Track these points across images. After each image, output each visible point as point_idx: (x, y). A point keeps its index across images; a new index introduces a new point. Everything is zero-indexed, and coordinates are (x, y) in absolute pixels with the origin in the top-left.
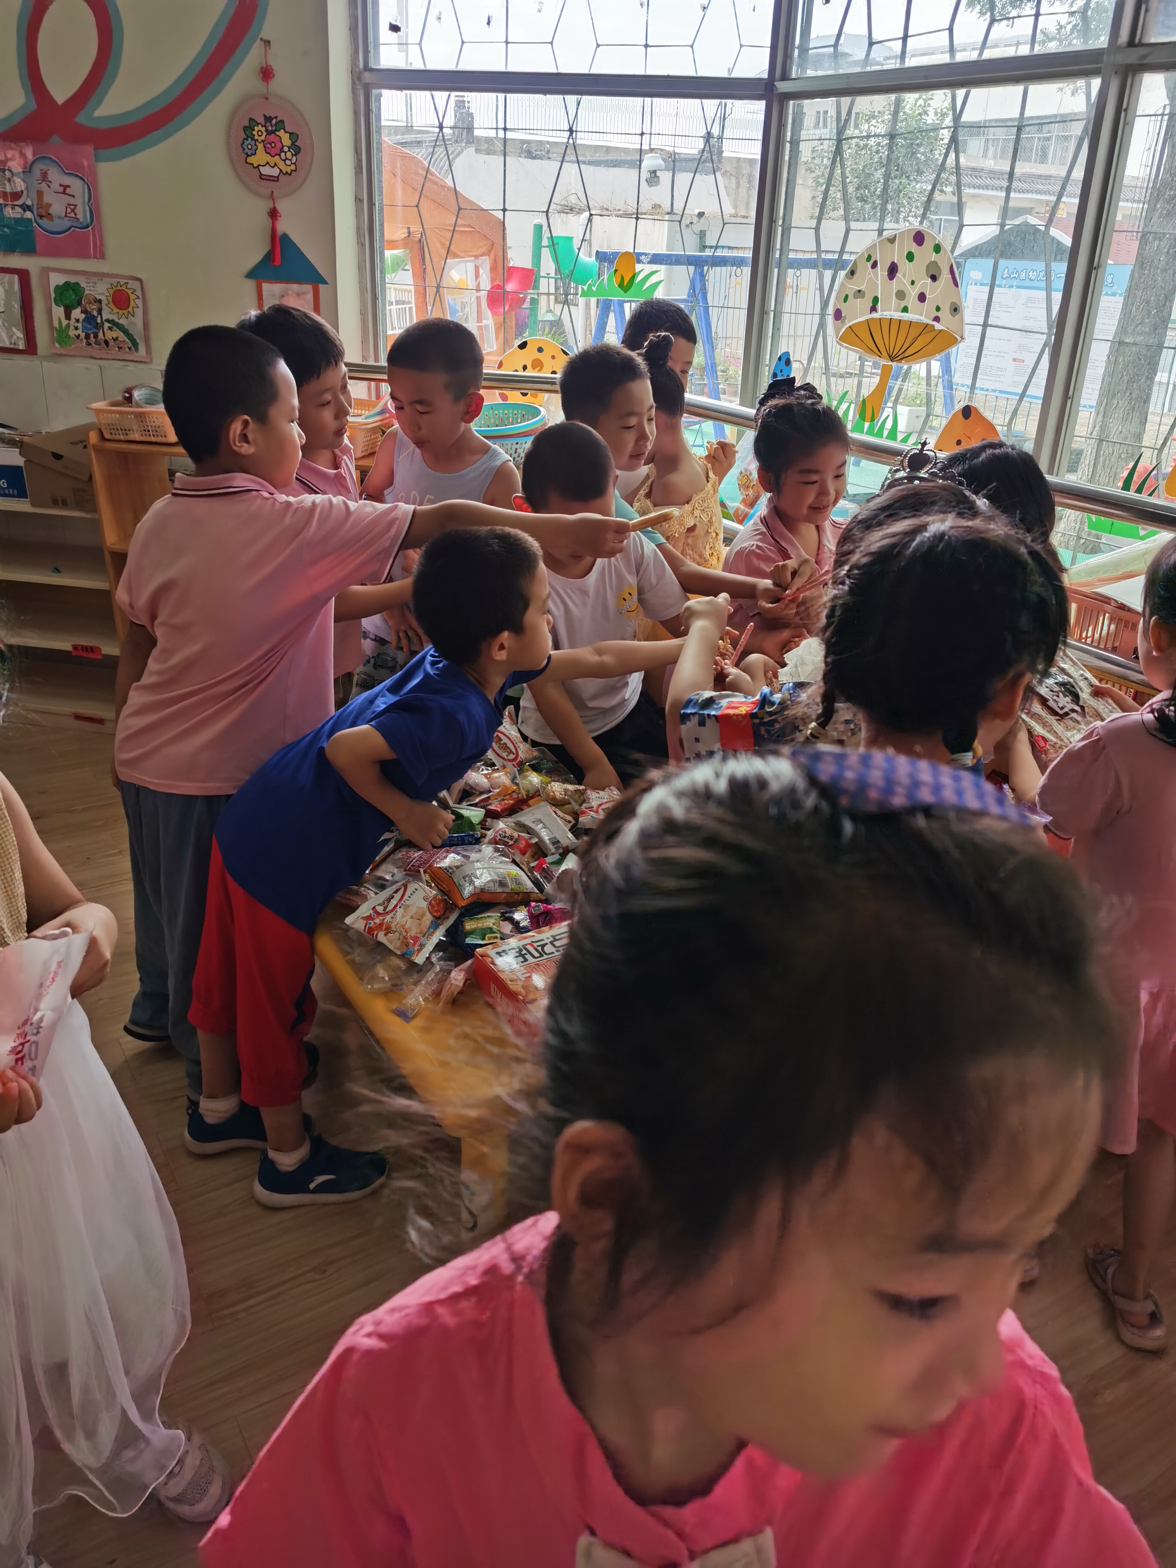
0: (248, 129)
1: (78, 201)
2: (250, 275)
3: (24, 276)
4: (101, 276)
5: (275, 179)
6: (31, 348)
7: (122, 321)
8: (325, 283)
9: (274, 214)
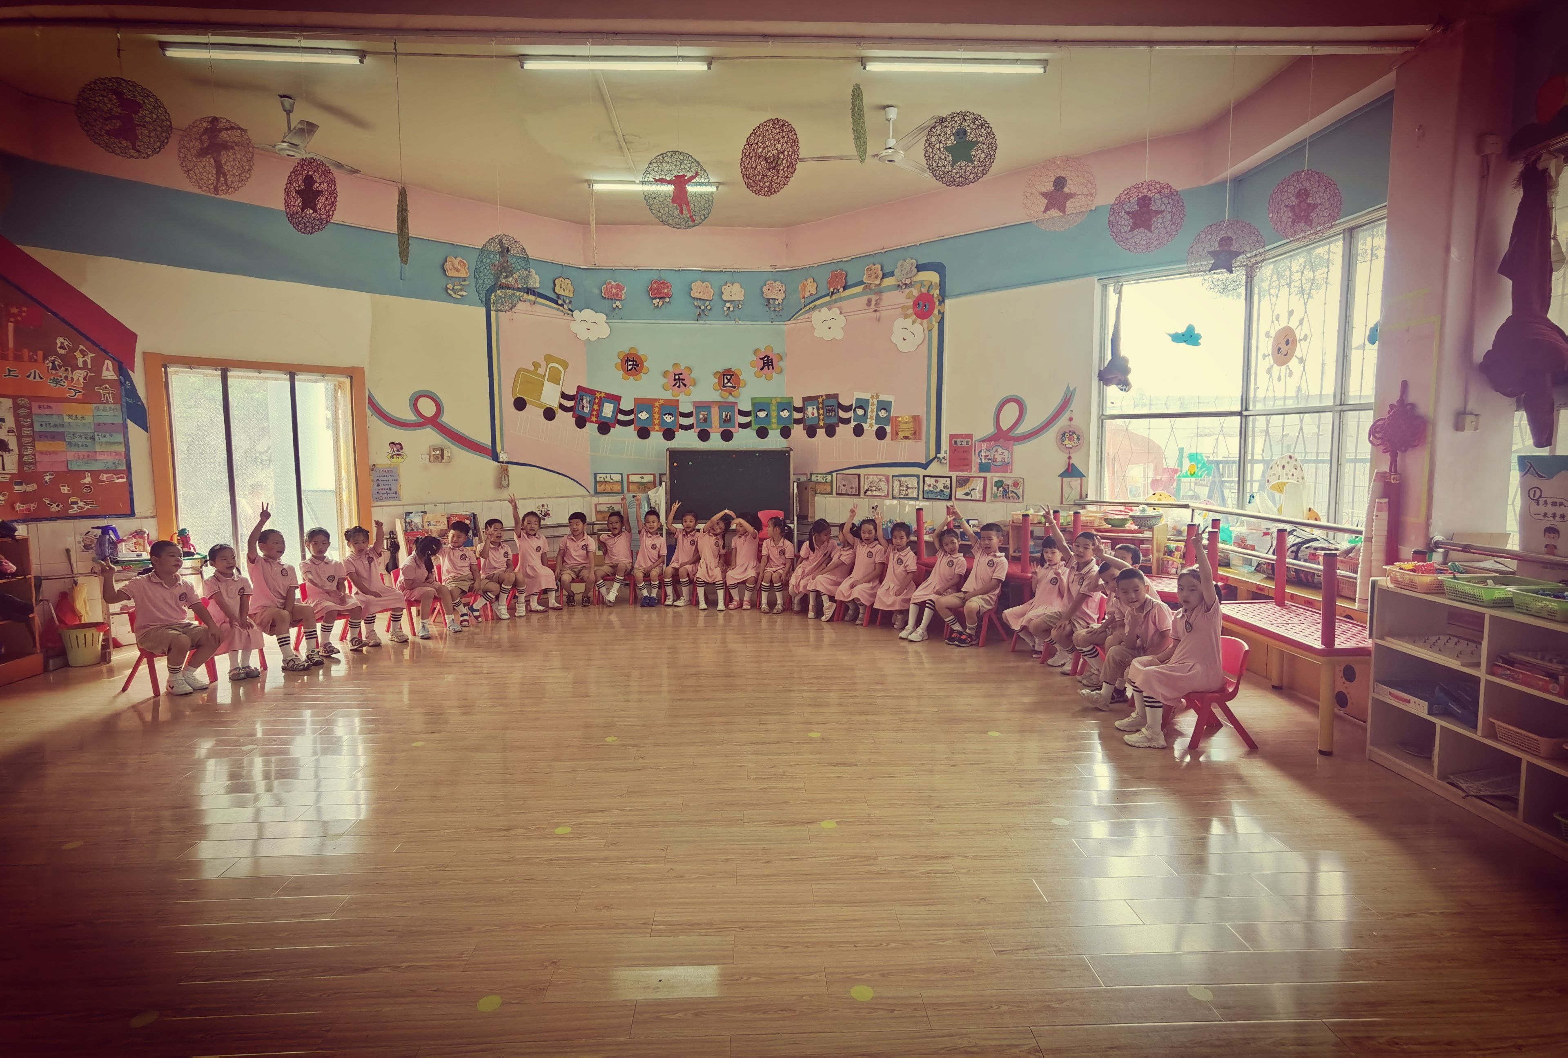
0: (1063, 435)
1: (1006, 457)
2: (1059, 476)
3: (985, 479)
4: (1010, 478)
5: (1071, 448)
6: (984, 500)
7: (1016, 491)
8: (1084, 476)
9: (1069, 458)
